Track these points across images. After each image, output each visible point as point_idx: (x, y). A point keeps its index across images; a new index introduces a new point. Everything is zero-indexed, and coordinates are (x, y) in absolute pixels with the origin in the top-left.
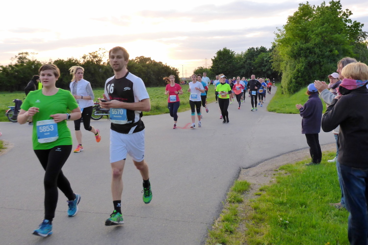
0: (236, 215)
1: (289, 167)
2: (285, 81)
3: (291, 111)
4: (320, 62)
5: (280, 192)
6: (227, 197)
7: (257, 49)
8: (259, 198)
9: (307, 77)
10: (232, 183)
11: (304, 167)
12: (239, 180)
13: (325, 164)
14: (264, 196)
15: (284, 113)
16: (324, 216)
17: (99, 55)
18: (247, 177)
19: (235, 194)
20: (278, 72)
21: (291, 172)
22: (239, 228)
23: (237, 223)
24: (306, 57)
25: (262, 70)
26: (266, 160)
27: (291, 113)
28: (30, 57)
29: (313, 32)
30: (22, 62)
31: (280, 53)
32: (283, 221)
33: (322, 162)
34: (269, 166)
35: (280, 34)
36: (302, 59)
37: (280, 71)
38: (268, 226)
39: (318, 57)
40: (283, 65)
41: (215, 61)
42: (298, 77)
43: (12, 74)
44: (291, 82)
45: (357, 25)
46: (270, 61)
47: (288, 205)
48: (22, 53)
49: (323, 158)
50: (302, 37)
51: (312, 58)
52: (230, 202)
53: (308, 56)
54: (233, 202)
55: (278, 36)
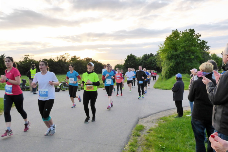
0: (136, 143)
1: (165, 118)
2: (163, 72)
3: (166, 88)
4: (183, 62)
5: (160, 131)
6: (132, 133)
7: (148, 54)
8: (149, 134)
9: (175, 70)
10: (135, 126)
11: (173, 119)
12: (138, 124)
13: (185, 117)
14: (152, 133)
15: (163, 89)
16: (184, 145)
17: (65, 57)
18: (143, 123)
19: (136, 131)
20: (159, 67)
21: (166, 121)
22: (138, 150)
23: (137, 147)
24: (175, 59)
25: (151, 66)
26: (153, 114)
27: (166, 89)
28: (31, 58)
29: (179, 45)
30: (26, 60)
31: (161, 57)
32: (161, 147)
33: (183, 116)
34: (154, 117)
35: (161, 47)
36: (173, 60)
37: (161, 67)
38: (154, 149)
39: (182, 59)
40: (162, 64)
41: (126, 61)
42: (171, 70)
43: (21, 66)
44: (167, 73)
45: (204, 42)
46: (156, 61)
47: (164, 139)
48: (26, 55)
49: (184, 114)
50: (173, 48)
51: (178, 60)
52: (134, 136)
53: (177, 59)
54: (135, 136)
55: (161, 48)
